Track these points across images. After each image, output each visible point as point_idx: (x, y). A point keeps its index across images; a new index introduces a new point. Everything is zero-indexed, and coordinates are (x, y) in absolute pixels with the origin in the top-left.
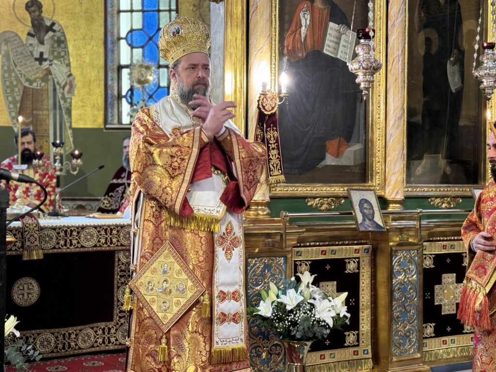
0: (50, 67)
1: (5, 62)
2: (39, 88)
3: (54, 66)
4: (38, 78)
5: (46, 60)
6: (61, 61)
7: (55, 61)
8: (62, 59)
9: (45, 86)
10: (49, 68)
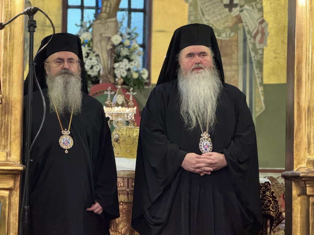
0: (241, 14)
1: (192, 12)
2: (228, 39)
3: (245, 12)
4: (227, 27)
5: (236, 5)
6: (252, 6)
7: (246, 7)
8: (254, 4)
9: (234, 36)
10: (239, 15)
